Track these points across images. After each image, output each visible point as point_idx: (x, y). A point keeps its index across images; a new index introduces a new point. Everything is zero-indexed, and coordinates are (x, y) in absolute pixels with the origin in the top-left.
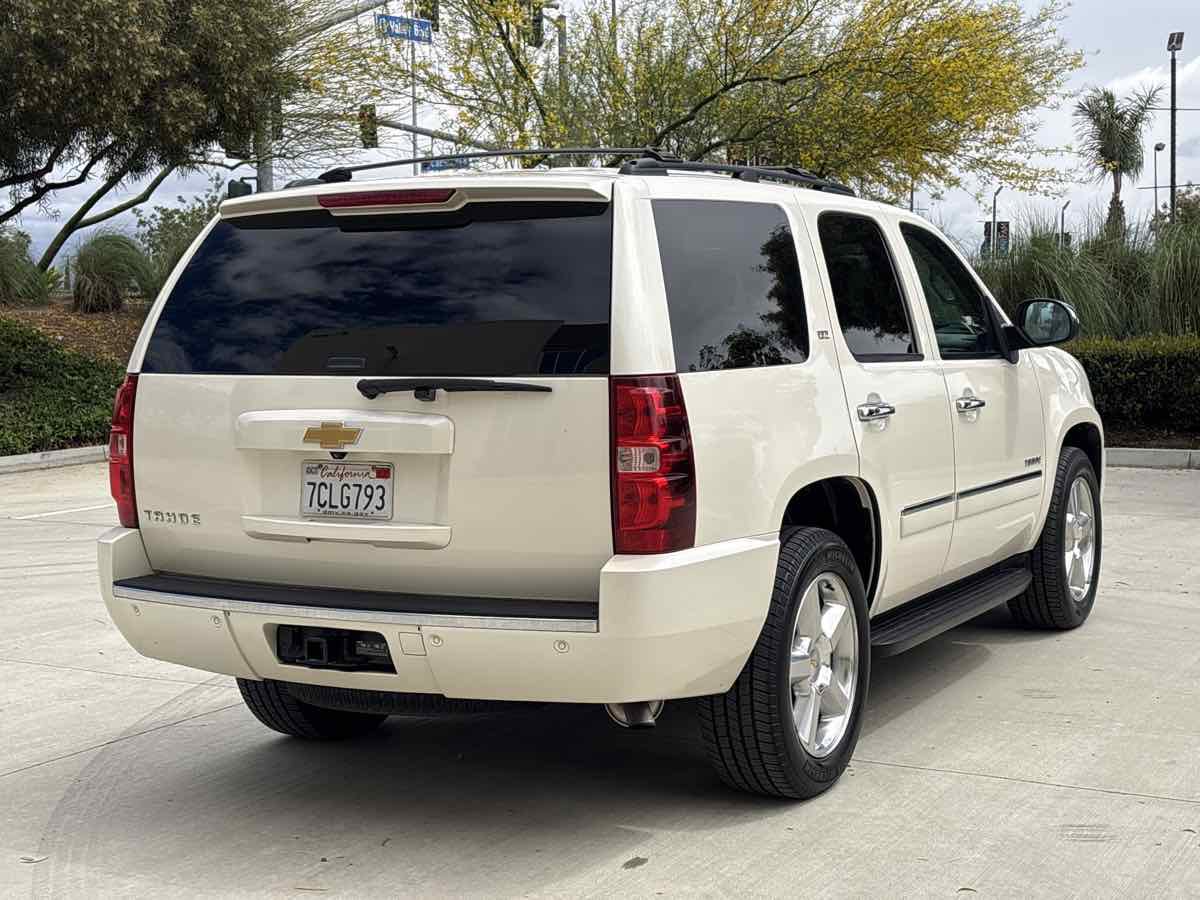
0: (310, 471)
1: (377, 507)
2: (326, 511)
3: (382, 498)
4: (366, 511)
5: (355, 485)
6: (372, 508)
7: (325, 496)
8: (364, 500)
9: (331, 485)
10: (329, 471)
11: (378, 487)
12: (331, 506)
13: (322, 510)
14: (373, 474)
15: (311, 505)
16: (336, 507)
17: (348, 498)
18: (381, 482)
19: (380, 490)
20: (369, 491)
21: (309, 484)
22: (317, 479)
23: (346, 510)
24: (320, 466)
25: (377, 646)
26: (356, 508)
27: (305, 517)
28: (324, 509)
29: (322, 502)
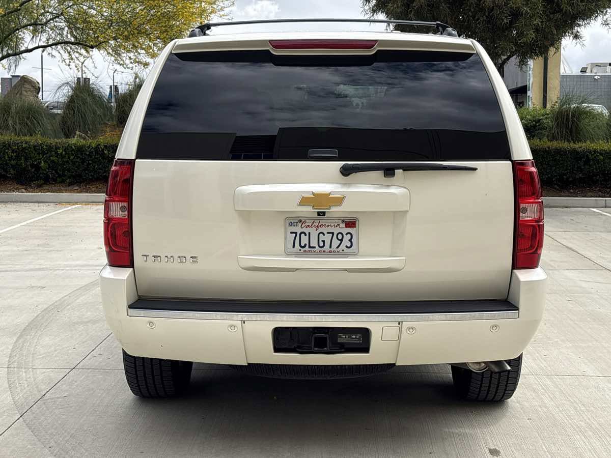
0: (291, 224)
1: (347, 247)
2: (306, 249)
3: (350, 240)
4: (338, 250)
5: (328, 233)
6: (343, 247)
7: (305, 240)
8: (336, 242)
9: (309, 233)
10: (307, 224)
11: (347, 234)
12: (310, 247)
13: (302, 250)
14: (343, 225)
15: (294, 247)
16: (315, 247)
17: (324, 241)
18: (349, 230)
19: (349, 235)
20: (340, 237)
21: (291, 233)
22: (298, 230)
23: (322, 250)
24: (300, 221)
25: (354, 337)
26: (330, 247)
27: (289, 254)
28: (304, 249)
29: (303, 245)
